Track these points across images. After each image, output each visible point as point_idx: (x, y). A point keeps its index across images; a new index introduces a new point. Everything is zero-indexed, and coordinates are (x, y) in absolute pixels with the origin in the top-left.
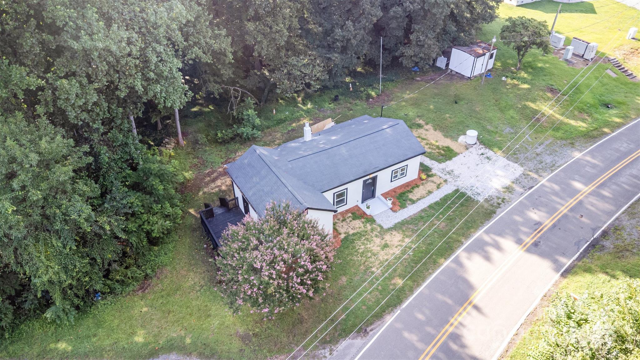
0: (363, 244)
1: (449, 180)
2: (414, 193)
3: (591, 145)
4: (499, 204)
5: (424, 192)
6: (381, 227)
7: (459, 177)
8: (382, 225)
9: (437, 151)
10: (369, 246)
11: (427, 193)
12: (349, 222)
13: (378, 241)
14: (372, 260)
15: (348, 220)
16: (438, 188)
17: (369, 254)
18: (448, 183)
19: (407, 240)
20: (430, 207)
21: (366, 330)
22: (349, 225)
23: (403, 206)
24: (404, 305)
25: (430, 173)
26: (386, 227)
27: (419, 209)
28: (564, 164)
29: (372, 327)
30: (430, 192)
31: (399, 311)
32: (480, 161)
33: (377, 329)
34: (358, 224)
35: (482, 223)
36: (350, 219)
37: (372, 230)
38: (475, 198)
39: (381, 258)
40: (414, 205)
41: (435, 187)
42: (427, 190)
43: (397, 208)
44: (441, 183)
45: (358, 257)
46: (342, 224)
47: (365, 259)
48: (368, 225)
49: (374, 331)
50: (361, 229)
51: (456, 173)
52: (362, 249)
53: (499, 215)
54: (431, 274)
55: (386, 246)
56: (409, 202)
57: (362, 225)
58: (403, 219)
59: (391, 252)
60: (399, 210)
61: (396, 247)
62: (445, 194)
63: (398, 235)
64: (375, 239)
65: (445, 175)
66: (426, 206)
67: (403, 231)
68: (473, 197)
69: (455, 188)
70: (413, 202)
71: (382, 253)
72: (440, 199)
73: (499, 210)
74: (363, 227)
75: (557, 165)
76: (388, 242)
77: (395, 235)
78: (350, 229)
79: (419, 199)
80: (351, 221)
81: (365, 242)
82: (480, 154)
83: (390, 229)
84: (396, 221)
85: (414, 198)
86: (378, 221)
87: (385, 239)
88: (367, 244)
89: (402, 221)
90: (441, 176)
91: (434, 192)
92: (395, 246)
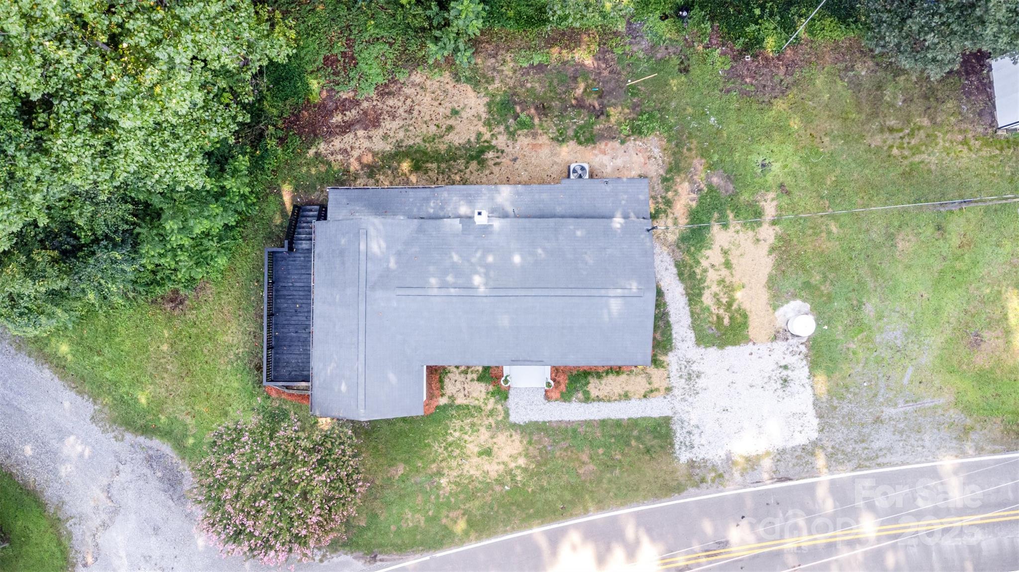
0: (462, 429)
1: (676, 392)
2: (603, 382)
3: (994, 452)
4: (703, 480)
5: (618, 390)
6: (507, 414)
7: (698, 393)
8: (511, 412)
9: (721, 311)
10: (466, 437)
11: (620, 395)
12: (469, 378)
13: (484, 435)
14: (454, 463)
15: (470, 376)
16: (645, 396)
17: (457, 452)
18: (668, 397)
19: (522, 462)
20: (603, 423)
21: (376, 556)
22: (466, 386)
23: (565, 397)
24: (439, 554)
25: (662, 358)
26: (513, 418)
27: (582, 418)
28: (897, 465)
29: (386, 557)
30: (626, 396)
31: (428, 558)
32: (766, 380)
33: (389, 563)
34: (479, 390)
35: (645, 498)
36: (475, 376)
37: (491, 413)
38: (678, 453)
39: (466, 468)
40: (583, 404)
41: (643, 392)
42: (626, 389)
43: (555, 395)
44: (657, 390)
45: (441, 447)
46: (457, 377)
47: (446, 454)
48: (492, 400)
49: (383, 563)
50: (477, 402)
51: (701, 383)
52: (453, 437)
53: (683, 498)
54: (505, 532)
55: (487, 452)
56: (580, 395)
57: (483, 395)
58: (547, 419)
59: (486, 467)
60: (556, 400)
61: (499, 463)
62: (644, 415)
63: (517, 443)
64: (483, 430)
65: (681, 377)
66: (597, 418)
67: (530, 443)
68: (677, 447)
69: (668, 413)
70: (587, 399)
71: (475, 460)
72: (629, 419)
73: (692, 490)
74: (482, 400)
75: (880, 460)
76: (495, 449)
77: (513, 441)
78: (461, 395)
79: (598, 399)
80: (472, 380)
81: (467, 428)
82: (783, 363)
83: (514, 426)
84: (534, 419)
85: (594, 393)
86: (512, 402)
87: (495, 440)
88: (466, 433)
89: (544, 422)
90: (672, 375)
91: (633, 401)
92: (497, 461)
